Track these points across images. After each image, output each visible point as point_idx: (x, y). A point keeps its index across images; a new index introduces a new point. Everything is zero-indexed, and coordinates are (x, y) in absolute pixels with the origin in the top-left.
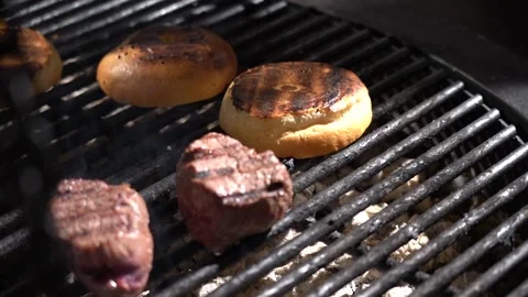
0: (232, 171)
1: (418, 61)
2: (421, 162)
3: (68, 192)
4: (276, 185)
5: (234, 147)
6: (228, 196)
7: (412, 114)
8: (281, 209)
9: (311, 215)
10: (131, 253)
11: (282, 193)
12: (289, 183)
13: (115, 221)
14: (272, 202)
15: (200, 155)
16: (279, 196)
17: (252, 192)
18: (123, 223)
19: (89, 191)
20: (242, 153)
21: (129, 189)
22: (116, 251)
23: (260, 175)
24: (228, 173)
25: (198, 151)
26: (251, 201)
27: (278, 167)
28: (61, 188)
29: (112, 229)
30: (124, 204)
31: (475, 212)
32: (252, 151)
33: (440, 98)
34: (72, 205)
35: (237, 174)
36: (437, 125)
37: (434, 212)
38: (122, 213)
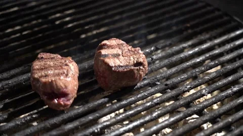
0: (119, 55)
1: (225, 18)
2: (217, 62)
3: (42, 58)
4: (139, 64)
5: (122, 44)
6: (115, 66)
7: (217, 41)
8: (141, 75)
9: (158, 81)
10: (66, 87)
11: (141, 68)
12: (146, 63)
13: (61, 71)
14: (136, 72)
15: (106, 47)
16: (140, 68)
17: (127, 66)
18: (64, 73)
19: (52, 58)
20: (126, 48)
21: (71, 59)
22: (58, 85)
23: (132, 58)
24: (117, 56)
25: (105, 45)
26: (126, 70)
27: (141, 55)
28: (39, 56)
29: (58, 75)
30: (66, 65)
31: (237, 86)
32: (130, 47)
33: (233, 35)
34: (42, 63)
35: (121, 57)
36: (228, 47)
37: (217, 84)
38: (65, 69)
